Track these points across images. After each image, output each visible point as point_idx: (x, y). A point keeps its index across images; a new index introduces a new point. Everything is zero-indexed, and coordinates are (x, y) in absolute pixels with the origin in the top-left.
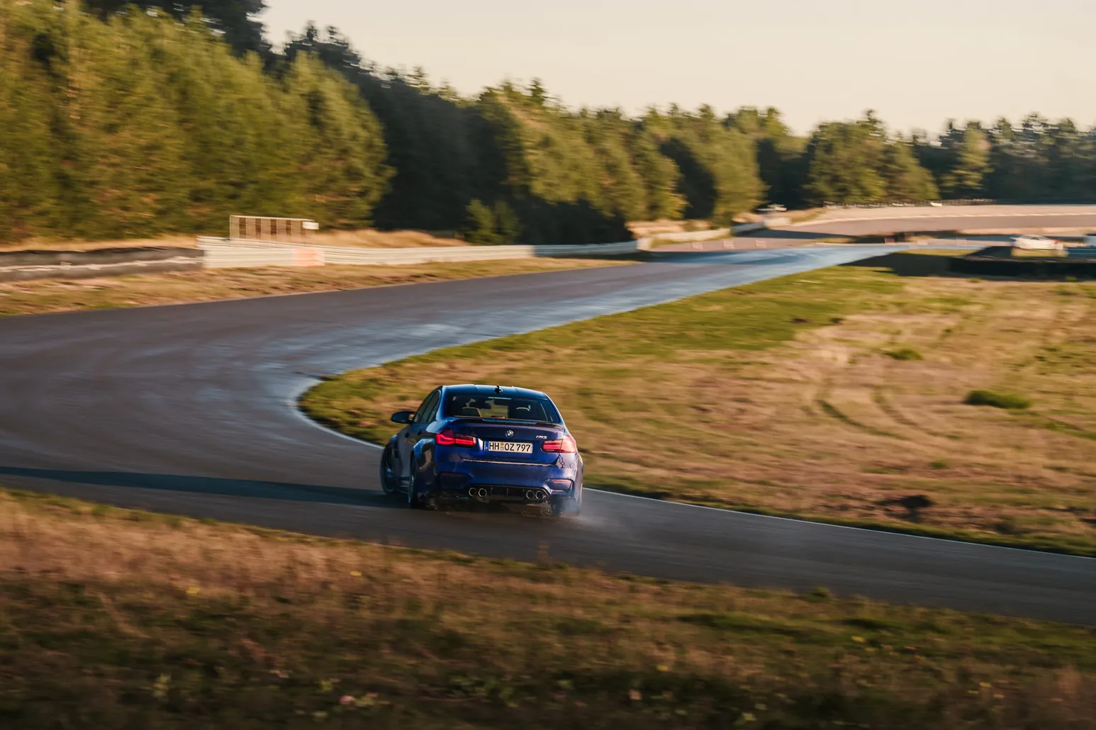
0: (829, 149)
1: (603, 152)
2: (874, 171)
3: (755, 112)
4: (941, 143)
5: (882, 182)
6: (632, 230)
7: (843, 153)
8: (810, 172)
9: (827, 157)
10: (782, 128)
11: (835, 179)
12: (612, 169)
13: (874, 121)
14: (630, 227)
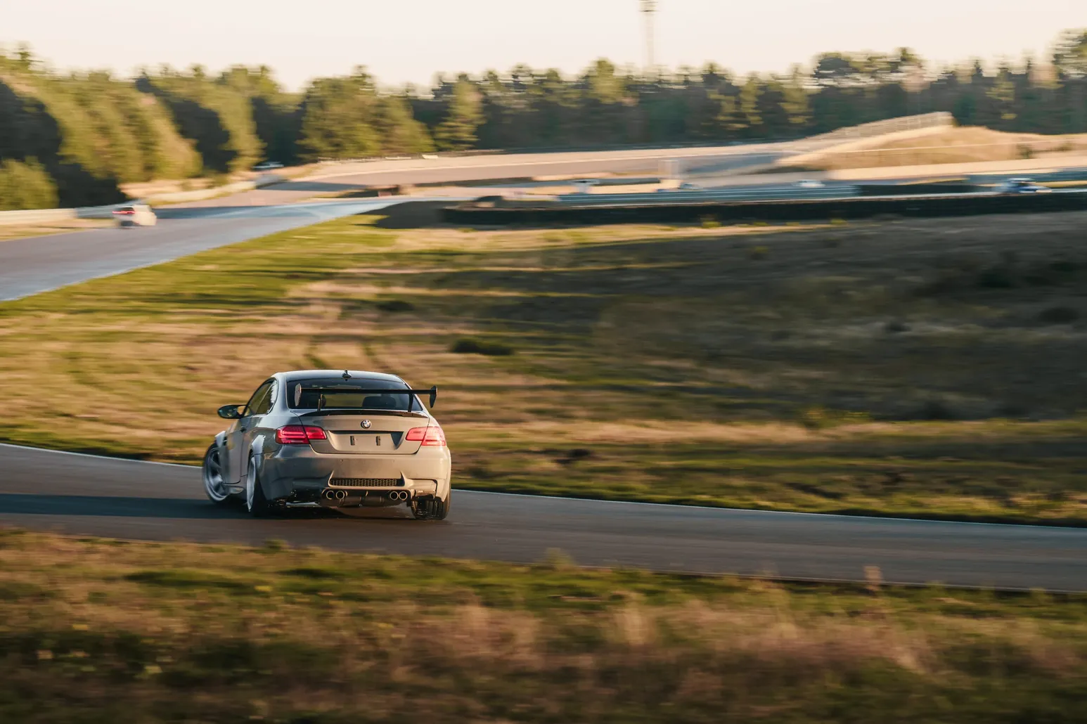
0: (321, 104)
1: (94, 115)
2: (366, 125)
3: (245, 71)
4: (434, 96)
5: (375, 137)
6: (123, 191)
7: (336, 109)
8: (302, 129)
9: (319, 112)
10: (274, 86)
11: (328, 135)
12: (104, 131)
13: (364, 76)
14: (123, 189)
